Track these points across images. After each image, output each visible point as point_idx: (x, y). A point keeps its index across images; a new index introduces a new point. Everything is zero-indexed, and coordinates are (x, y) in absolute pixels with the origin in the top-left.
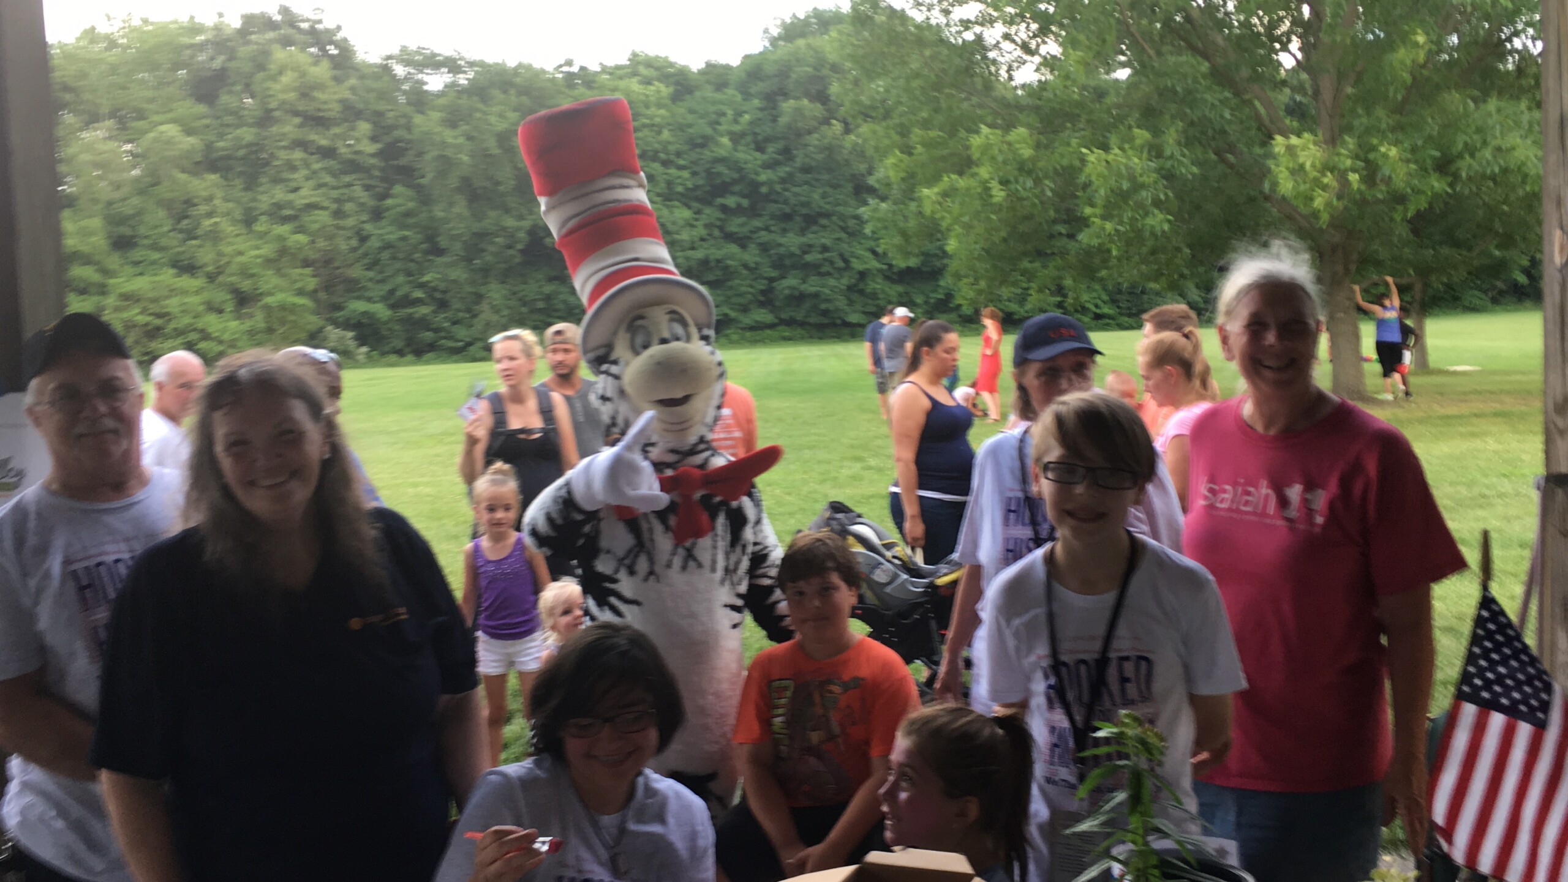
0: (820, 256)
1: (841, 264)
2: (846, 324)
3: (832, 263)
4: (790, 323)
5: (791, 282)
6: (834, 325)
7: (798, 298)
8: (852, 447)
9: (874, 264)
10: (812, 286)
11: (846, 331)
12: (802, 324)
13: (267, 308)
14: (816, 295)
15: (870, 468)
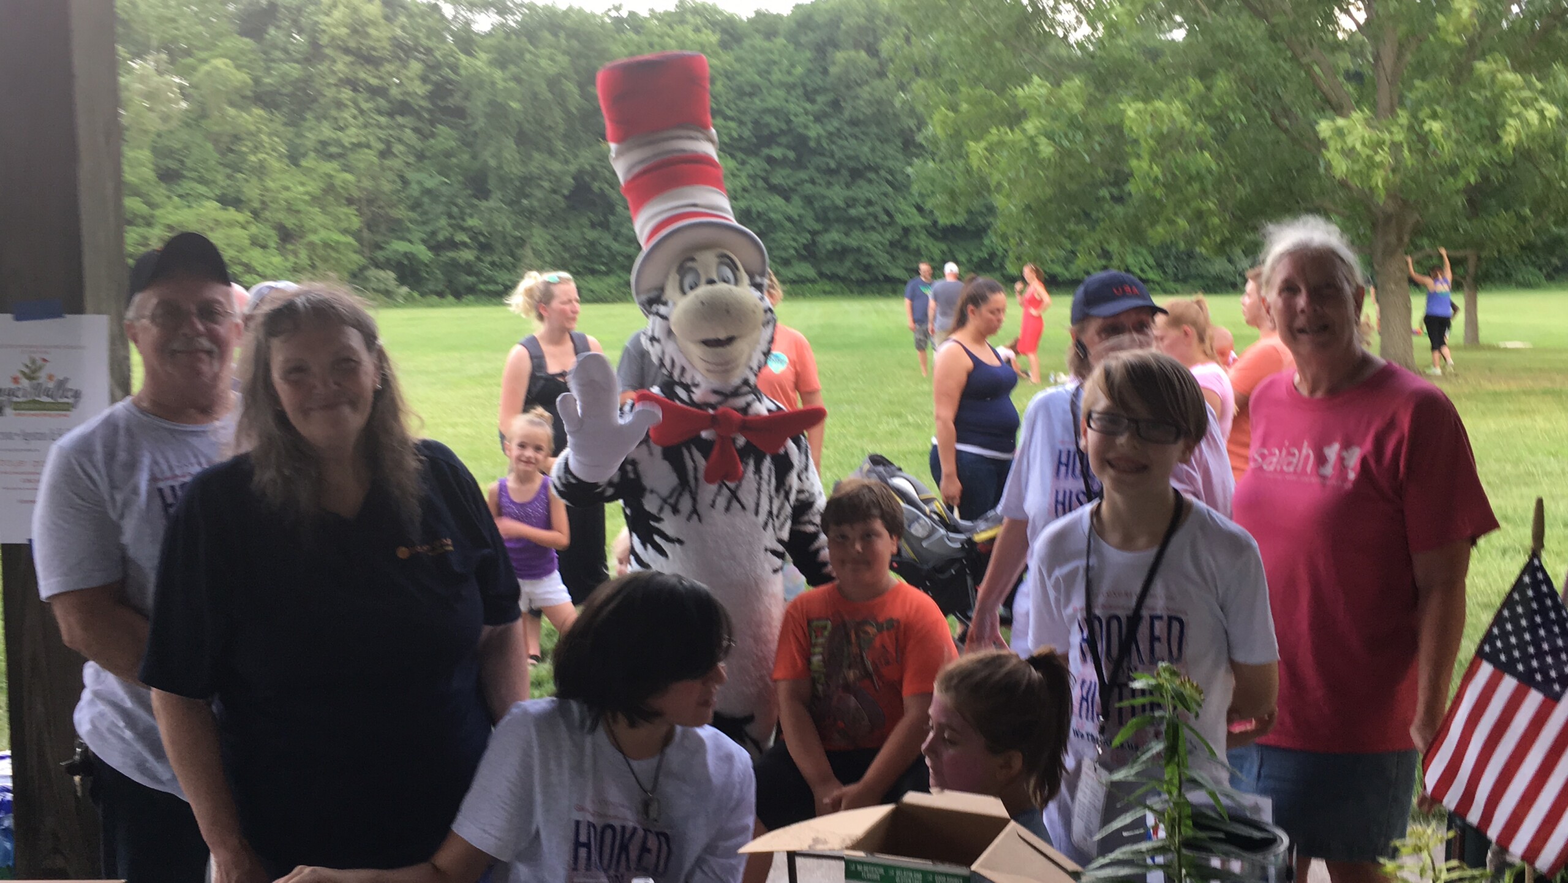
0: (863, 210)
1: (885, 218)
2: (889, 279)
3: (876, 218)
4: (833, 278)
5: (833, 237)
6: (876, 280)
7: (841, 253)
8: (891, 402)
9: (918, 220)
10: (855, 240)
11: (888, 287)
12: (844, 280)
13: (311, 246)
14: (859, 250)
15: (908, 424)
